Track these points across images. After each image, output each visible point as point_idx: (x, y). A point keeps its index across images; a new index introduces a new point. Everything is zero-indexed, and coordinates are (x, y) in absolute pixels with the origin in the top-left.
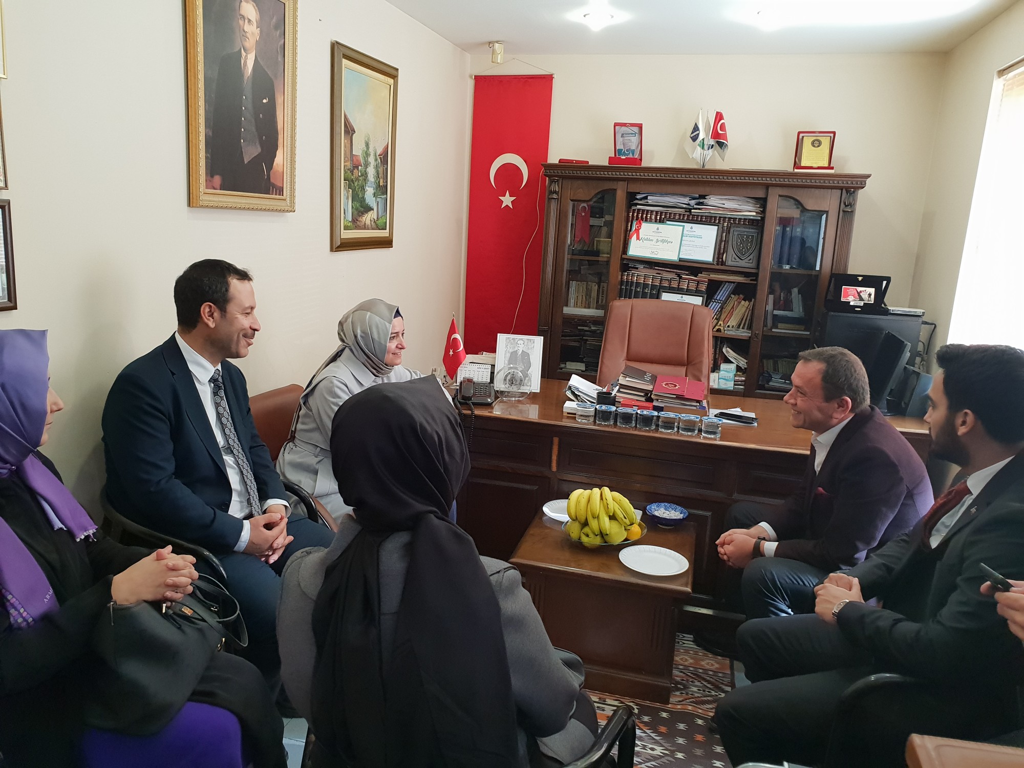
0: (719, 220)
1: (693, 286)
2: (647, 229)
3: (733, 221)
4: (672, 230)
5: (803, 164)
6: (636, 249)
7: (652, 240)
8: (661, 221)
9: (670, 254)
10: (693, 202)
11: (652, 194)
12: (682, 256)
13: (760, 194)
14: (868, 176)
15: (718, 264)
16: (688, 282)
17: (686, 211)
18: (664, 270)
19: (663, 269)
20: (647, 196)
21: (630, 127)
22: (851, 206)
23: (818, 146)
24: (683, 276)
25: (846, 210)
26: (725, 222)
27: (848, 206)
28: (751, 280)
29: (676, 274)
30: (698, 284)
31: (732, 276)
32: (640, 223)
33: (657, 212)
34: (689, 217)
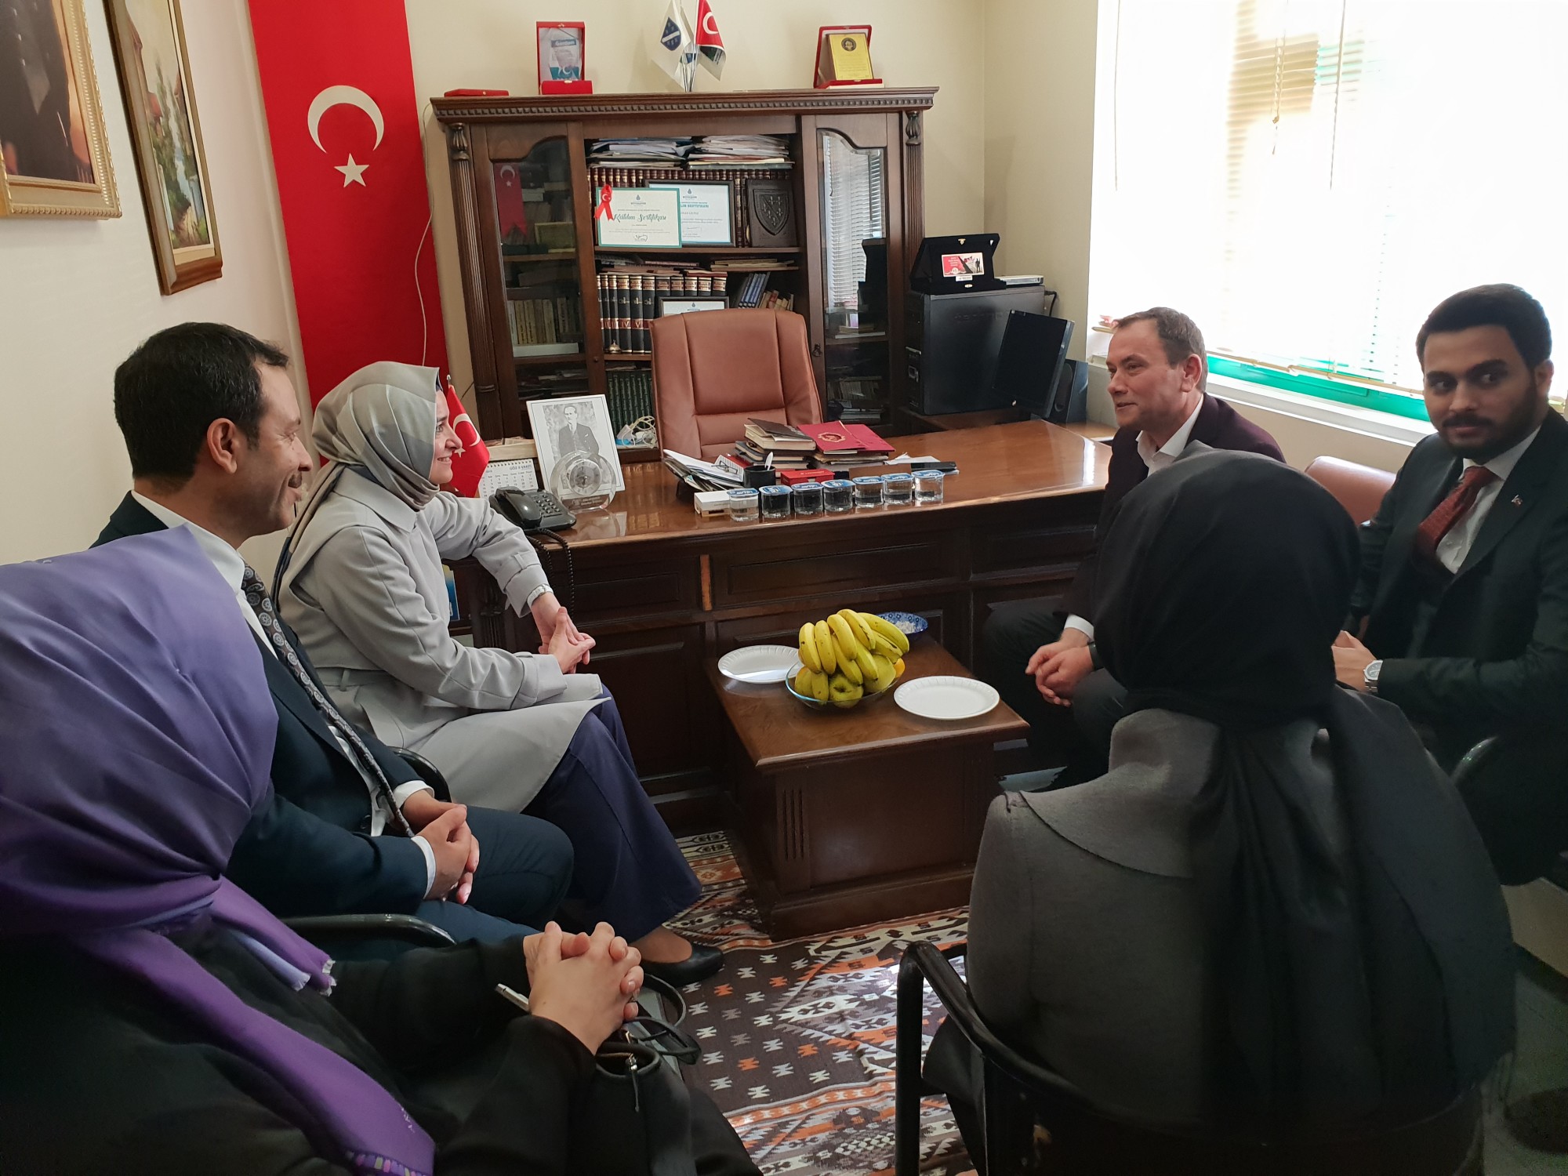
0: (728, 175)
1: (706, 288)
2: (621, 199)
3: (748, 175)
4: (660, 198)
5: (839, 78)
6: (613, 233)
7: (633, 218)
8: (641, 185)
9: (666, 238)
10: (681, 150)
11: (617, 141)
12: (686, 239)
13: (787, 127)
14: (935, 90)
15: (737, 246)
16: (698, 280)
17: (675, 166)
18: (659, 265)
19: (658, 263)
20: (608, 145)
21: (566, 30)
22: (917, 136)
23: (853, 49)
24: (690, 272)
25: (911, 143)
26: (737, 178)
27: (913, 136)
28: (788, 265)
29: (675, 269)
30: (712, 281)
31: (761, 262)
32: (609, 191)
33: (630, 171)
34: (683, 173)
